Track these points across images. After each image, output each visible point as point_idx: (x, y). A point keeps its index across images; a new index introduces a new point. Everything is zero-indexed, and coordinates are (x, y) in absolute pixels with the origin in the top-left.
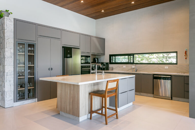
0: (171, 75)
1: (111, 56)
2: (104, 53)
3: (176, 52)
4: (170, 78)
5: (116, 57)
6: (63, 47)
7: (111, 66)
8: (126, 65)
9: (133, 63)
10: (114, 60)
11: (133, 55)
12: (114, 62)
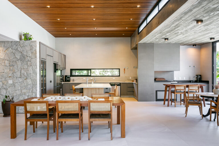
0: (120, 83)
1: (71, 70)
2: (65, 67)
3: (119, 69)
4: (119, 85)
5: (76, 71)
6: (54, 63)
7: (72, 78)
8: (86, 77)
9: (90, 76)
10: (74, 73)
11: (90, 70)
12: (74, 74)
